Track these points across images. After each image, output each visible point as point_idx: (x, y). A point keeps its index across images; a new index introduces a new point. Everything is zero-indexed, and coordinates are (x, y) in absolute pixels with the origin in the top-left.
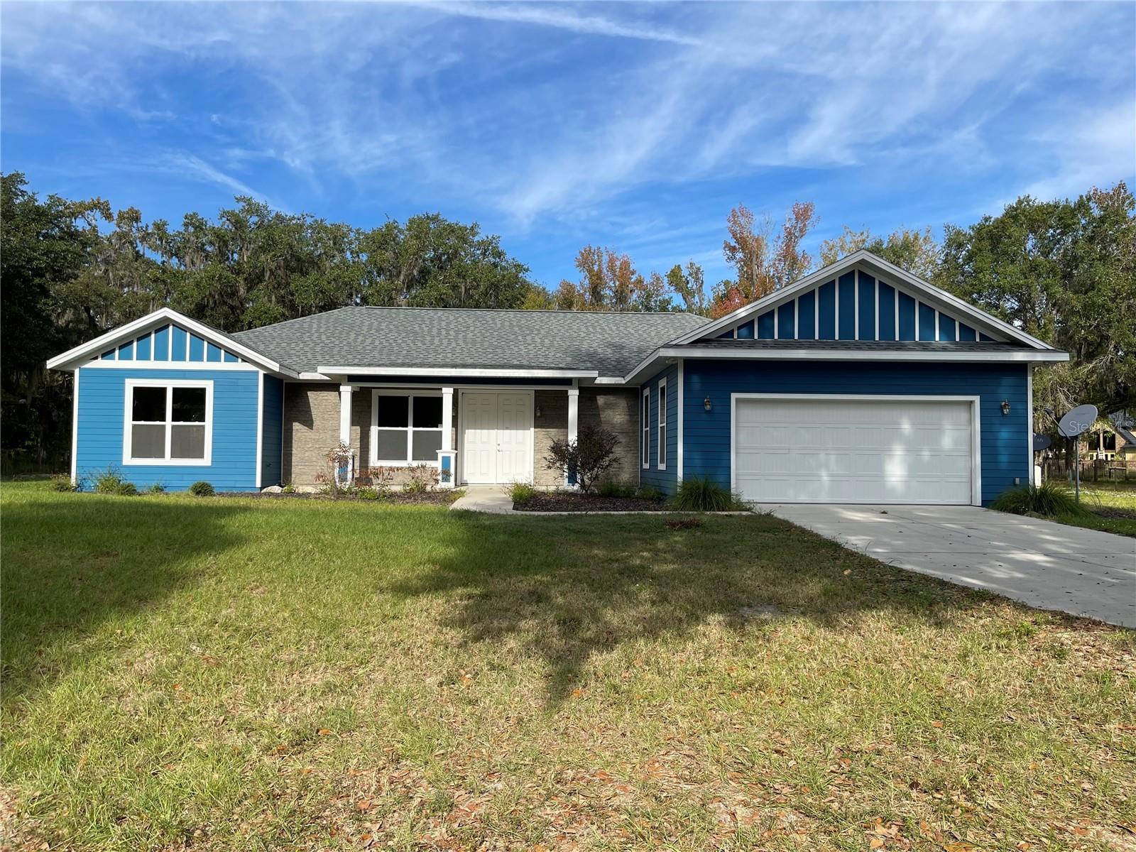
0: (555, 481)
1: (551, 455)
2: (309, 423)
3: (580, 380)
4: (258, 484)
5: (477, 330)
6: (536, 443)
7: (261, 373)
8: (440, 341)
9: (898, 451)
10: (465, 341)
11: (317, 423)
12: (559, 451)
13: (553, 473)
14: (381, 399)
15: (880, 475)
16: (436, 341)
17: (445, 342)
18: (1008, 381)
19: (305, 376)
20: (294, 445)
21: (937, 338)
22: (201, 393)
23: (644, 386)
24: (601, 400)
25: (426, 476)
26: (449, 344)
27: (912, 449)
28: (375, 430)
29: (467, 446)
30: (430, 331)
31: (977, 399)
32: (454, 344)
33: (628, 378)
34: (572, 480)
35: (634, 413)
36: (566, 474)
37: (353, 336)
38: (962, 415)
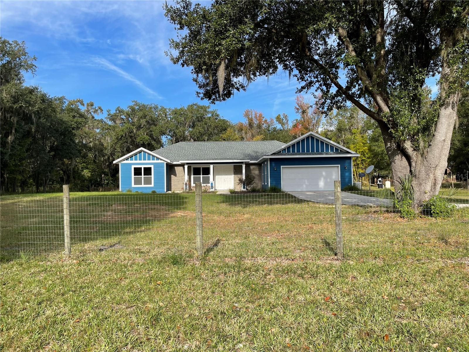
0: (240, 188)
1: (238, 181)
2: (175, 175)
3: (245, 162)
4: (165, 191)
5: (217, 148)
6: (234, 179)
7: (165, 163)
8: (207, 152)
9: (322, 179)
10: (214, 151)
11: (177, 175)
12: (241, 180)
13: (239, 186)
14: (194, 168)
15: (317, 185)
16: (206, 152)
17: (209, 152)
18: (348, 161)
19: (174, 163)
20: (172, 181)
21: (330, 151)
22: (150, 168)
23: (262, 163)
24: (252, 167)
25: (208, 188)
26: (210, 153)
27: (325, 178)
28: (192, 176)
29: (216, 180)
30: (204, 149)
31: (339, 165)
32: (211, 153)
33: (258, 161)
34: (244, 188)
35: (260, 170)
36: (242, 186)
37: (184, 151)
38: (336, 169)
